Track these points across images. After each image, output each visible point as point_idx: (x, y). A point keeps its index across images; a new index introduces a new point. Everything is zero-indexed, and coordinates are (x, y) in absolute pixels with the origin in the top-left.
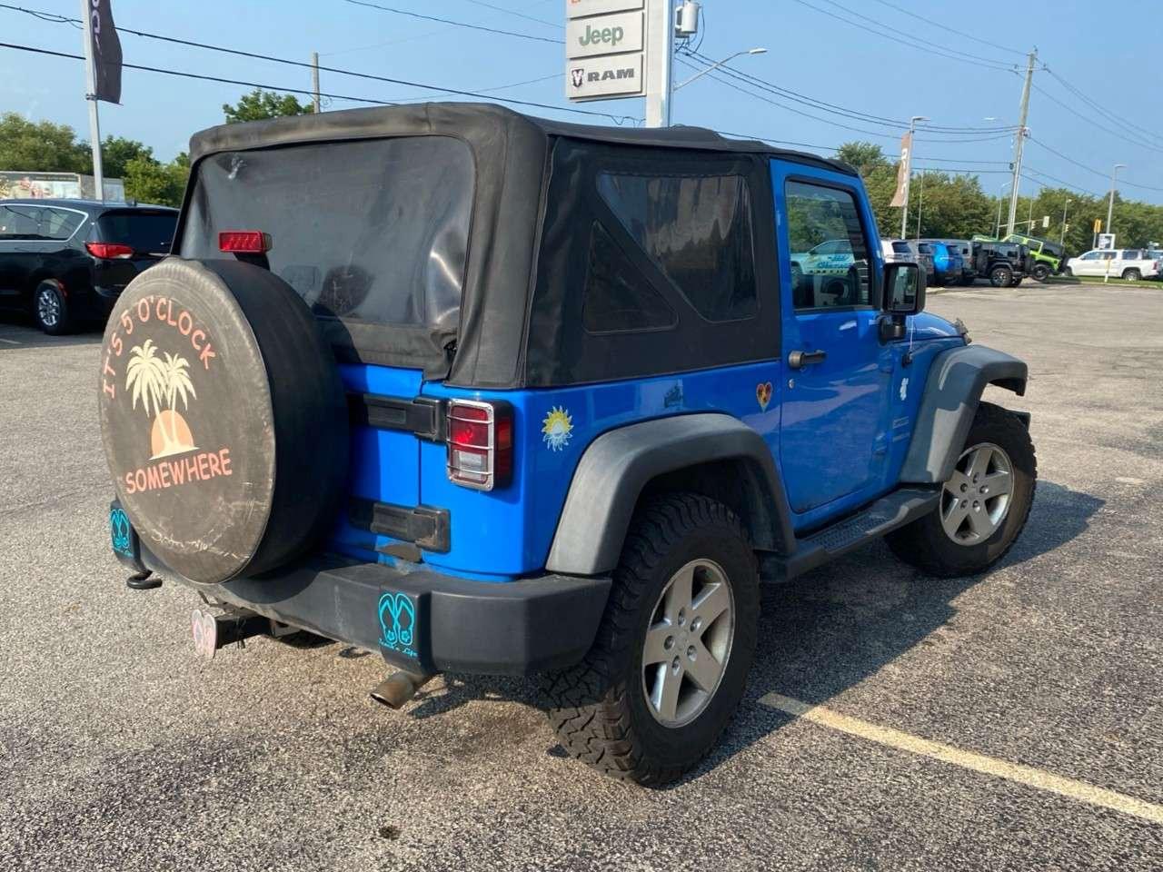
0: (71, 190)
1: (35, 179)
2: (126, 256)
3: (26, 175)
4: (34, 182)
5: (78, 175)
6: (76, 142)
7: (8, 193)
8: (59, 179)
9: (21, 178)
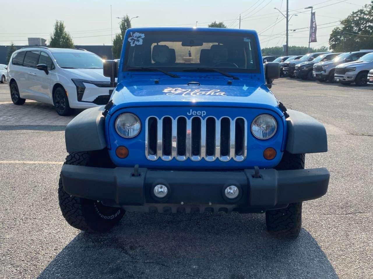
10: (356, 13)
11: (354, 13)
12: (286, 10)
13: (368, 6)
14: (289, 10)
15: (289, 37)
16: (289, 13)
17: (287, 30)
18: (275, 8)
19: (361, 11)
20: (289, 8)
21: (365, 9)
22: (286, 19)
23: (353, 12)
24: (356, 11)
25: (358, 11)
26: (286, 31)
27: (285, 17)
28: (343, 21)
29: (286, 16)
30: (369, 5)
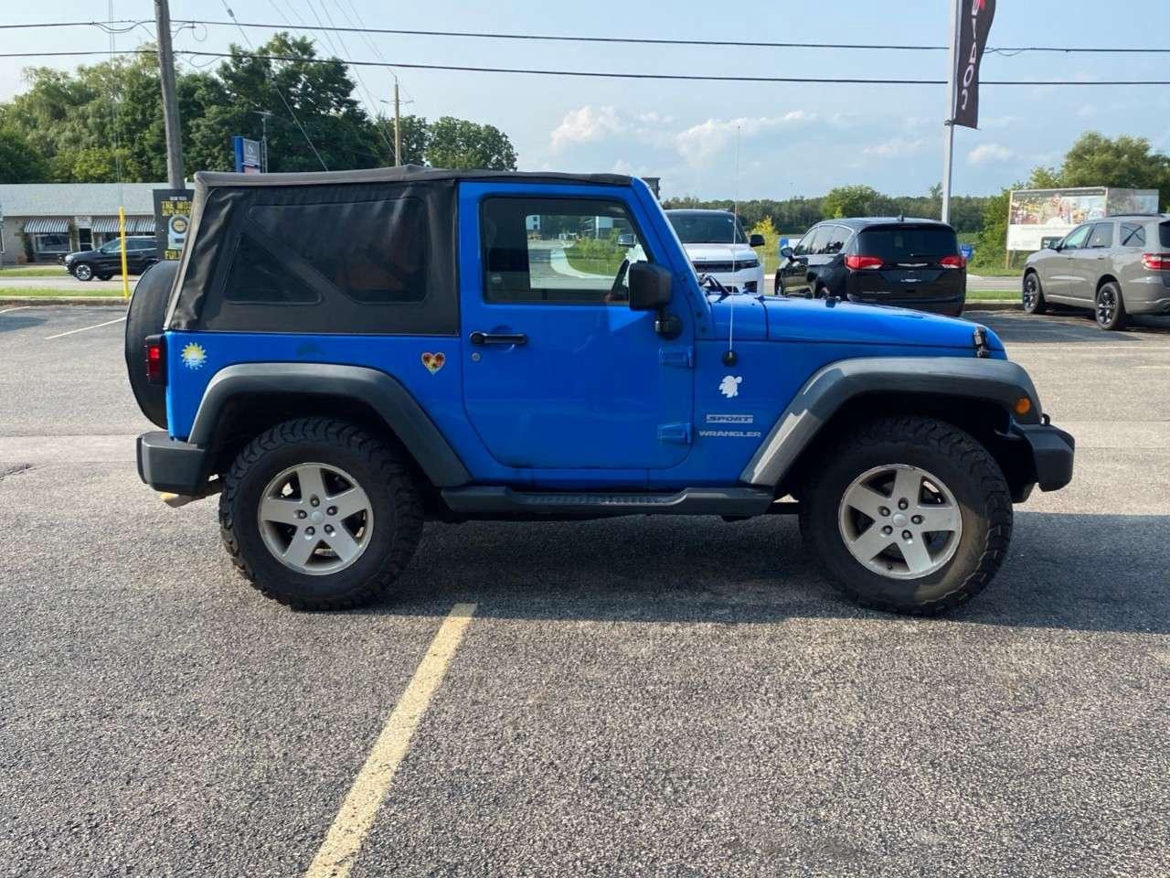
0: (1097, 204)
1: (1064, 195)
2: (876, 267)
3: (1056, 192)
4: (1063, 198)
5: (1107, 189)
6: (1151, 153)
7: (1038, 209)
8: (1087, 193)
9: (1052, 194)
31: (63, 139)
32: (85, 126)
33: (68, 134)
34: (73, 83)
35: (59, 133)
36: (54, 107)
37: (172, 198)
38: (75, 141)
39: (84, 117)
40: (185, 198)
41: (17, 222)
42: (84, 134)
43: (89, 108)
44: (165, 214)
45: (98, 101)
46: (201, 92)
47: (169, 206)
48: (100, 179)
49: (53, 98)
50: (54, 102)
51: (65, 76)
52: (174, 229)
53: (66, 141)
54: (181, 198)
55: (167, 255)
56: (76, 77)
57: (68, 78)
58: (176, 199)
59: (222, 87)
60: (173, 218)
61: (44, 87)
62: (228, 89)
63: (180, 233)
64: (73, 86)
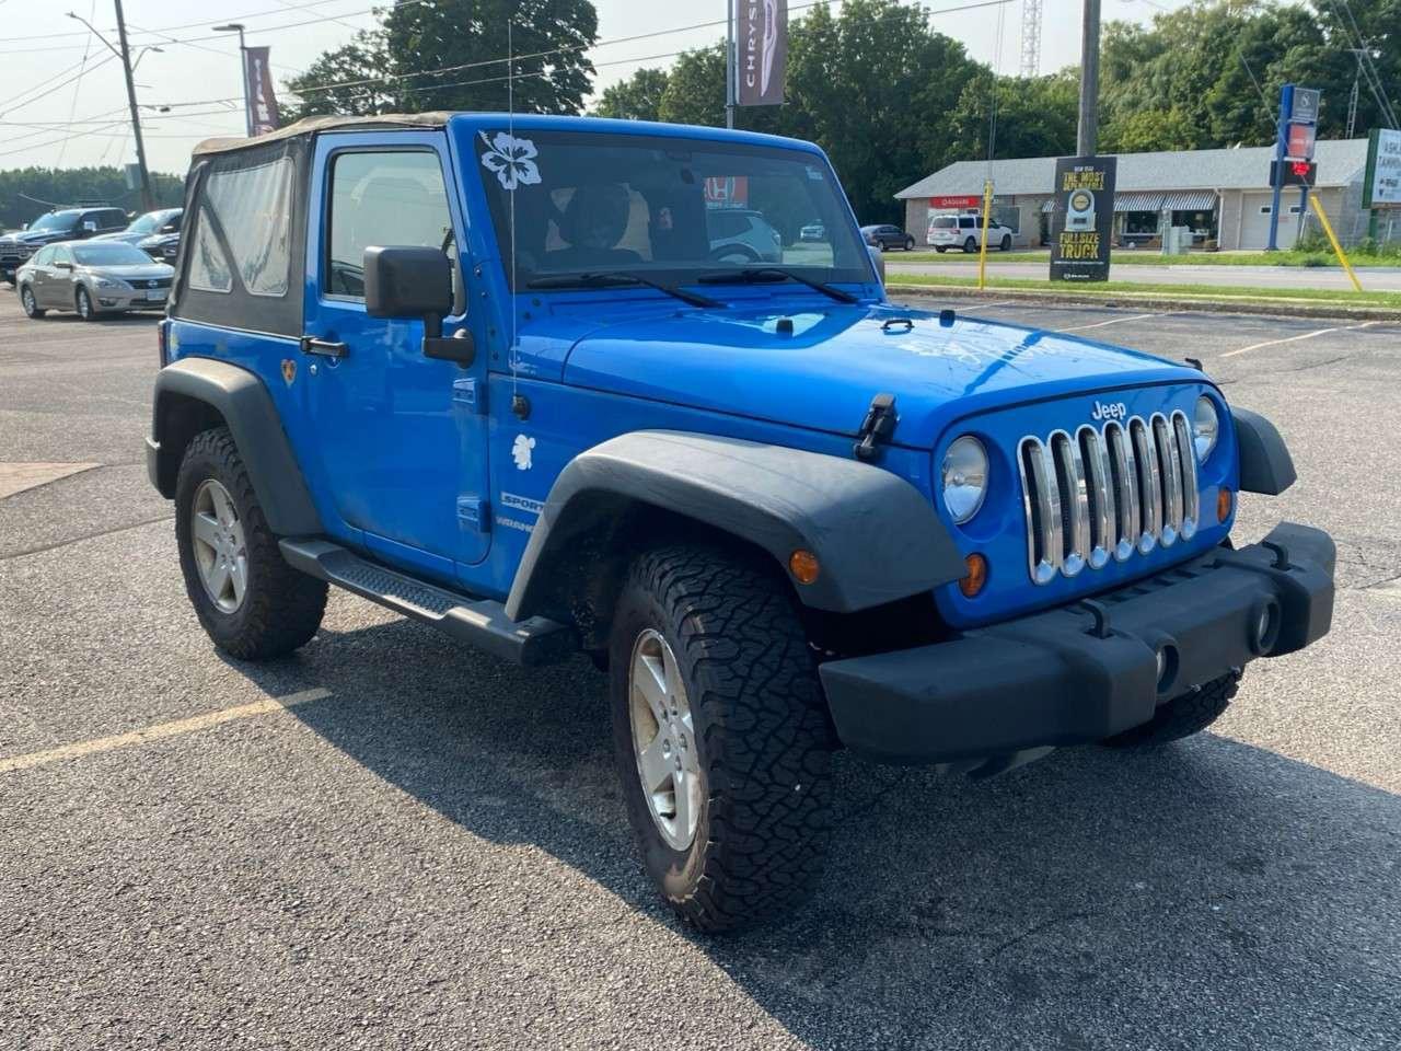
10: (334, 57)
11: (329, 57)
12: (116, 27)
13: (369, 35)
14: (127, 28)
15: (143, 132)
16: (130, 40)
17: (133, 106)
18: (72, 16)
19: (351, 52)
20: (126, 20)
21: (361, 46)
22: (121, 62)
23: (326, 54)
24: (336, 52)
25: (344, 52)
26: (129, 111)
27: (118, 54)
28: (296, 83)
29: (119, 48)
30: (372, 33)
31: (1121, 102)
32: (1149, 84)
33: (1128, 97)
34: (1146, 35)
35: (1119, 96)
36: (1120, 65)
37: (1076, 169)
38: (1134, 104)
39: (1149, 75)
40: (1091, 169)
41: (1036, 201)
42: (1145, 95)
43: (1157, 64)
44: (1066, 188)
45: (1168, 55)
46: (1285, 30)
47: (1071, 177)
48: (1146, 149)
49: (1119, 56)
50: (1121, 60)
51: (1137, 27)
52: (1074, 207)
53: (1124, 105)
54: (1086, 168)
55: (1062, 239)
56: (1150, 28)
57: (1141, 30)
58: (1081, 169)
59: (1314, 20)
60: (1074, 193)
61: (1112, 43)
62: (1321, 22)
63: (1082, 211)
64: (1144, 39)
